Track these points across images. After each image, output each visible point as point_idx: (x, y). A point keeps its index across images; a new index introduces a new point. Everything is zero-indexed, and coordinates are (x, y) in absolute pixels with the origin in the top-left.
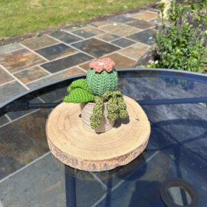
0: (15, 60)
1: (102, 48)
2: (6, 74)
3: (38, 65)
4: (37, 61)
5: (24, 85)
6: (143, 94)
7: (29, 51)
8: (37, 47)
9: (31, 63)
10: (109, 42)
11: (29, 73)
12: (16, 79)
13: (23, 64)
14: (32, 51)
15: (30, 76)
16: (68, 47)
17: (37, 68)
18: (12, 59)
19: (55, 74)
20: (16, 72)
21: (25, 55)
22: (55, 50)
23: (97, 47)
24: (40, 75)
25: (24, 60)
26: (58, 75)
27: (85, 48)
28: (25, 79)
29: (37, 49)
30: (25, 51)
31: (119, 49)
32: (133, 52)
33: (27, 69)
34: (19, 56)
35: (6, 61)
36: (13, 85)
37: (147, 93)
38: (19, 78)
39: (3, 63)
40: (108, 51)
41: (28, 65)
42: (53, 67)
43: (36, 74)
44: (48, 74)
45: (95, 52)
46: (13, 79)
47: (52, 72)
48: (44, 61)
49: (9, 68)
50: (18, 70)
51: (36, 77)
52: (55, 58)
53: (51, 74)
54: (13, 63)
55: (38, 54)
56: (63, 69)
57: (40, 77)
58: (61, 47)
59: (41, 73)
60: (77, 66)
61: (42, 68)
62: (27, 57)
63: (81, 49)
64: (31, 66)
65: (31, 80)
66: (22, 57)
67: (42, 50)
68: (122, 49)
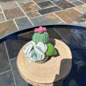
0: (27, 7)
1: (67, 5)
2: (23, 13)
3: (36, 10)
4: (36, 9)
5: (29, 19)
6: (80, 33)
7: (34, 3)
8: (38, 2)
9: (34, 9)
10: (71, 2)
11: (32, 14)
12: (26, 16)
13: (30, 9)
14: (35, 3)
15: (32, 15)
16: (51, 3)
17: (36, 12)
18: (26, 6)
19: (43, 15)
20: (27, 13)
21: (32, 5)
22: (45, 4)
23: (64, 4)
24: (36, 15)
25: (31, 7)
26: (44, 16)
27: (59, 4)
28: (30, 16)
29: (37, 3)
30: (32, 3)
31: (75, 6)
32: (82, 9)
33: (32, 12)
34: (29, 5)
35: (24, 7)
36: (25, 18)
37: (82, 33)
38: (27, 15)
39: (23, 7)
40: (69, 7)
41: (32, 10)
42: (42, 12)
43: (35, 14)
44: (40, 15)
45: (63, 7)
46: (25, 15)
47: (42, 14)
48: (39, 9)
49: (24, 10)
50: (28, 11)
51: (34, 16)
52: (44, 7)
53: (41, 15)
54: (26, 8)
55: (37, 5)
56: (47, 13)
57: (36, 16)
58: (48, 3)
59: (37, 14)
60: (53, 13)
61: (38, 12)
62: (32, 6)
63: (57, 4)
64: (33, 10)
65: (32, 17)
66: (31, 6)
67: (40, 3)
68: (77, 6)
